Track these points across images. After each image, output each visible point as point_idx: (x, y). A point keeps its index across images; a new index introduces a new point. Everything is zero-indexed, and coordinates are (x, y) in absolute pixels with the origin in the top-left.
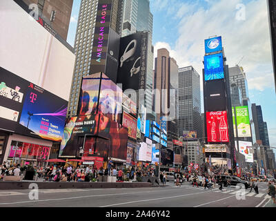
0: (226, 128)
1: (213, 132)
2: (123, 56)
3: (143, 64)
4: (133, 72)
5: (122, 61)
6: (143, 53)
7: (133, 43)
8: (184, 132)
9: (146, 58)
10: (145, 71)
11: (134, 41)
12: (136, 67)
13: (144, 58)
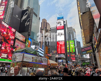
0: (64, 48)
1: (59, 49)
2: (23, 18)
3: (31, 21)
4: (26, 24)
5: (22, 20)
6: (31, 17)
7: (27, 13)
8: (53, 51)
9: (32, 19)
10: (31, 24)
11: (28, 12)
12: (28, 22)
13: (31, 19)
